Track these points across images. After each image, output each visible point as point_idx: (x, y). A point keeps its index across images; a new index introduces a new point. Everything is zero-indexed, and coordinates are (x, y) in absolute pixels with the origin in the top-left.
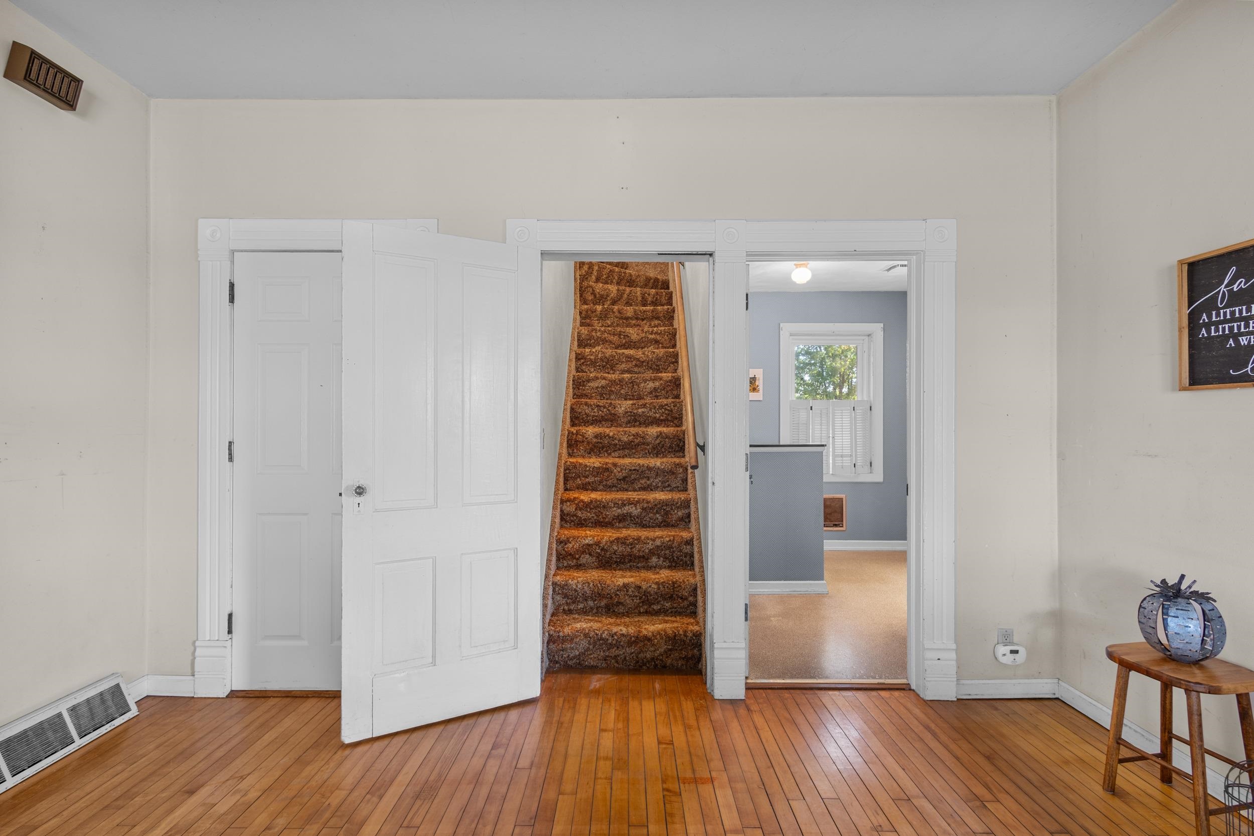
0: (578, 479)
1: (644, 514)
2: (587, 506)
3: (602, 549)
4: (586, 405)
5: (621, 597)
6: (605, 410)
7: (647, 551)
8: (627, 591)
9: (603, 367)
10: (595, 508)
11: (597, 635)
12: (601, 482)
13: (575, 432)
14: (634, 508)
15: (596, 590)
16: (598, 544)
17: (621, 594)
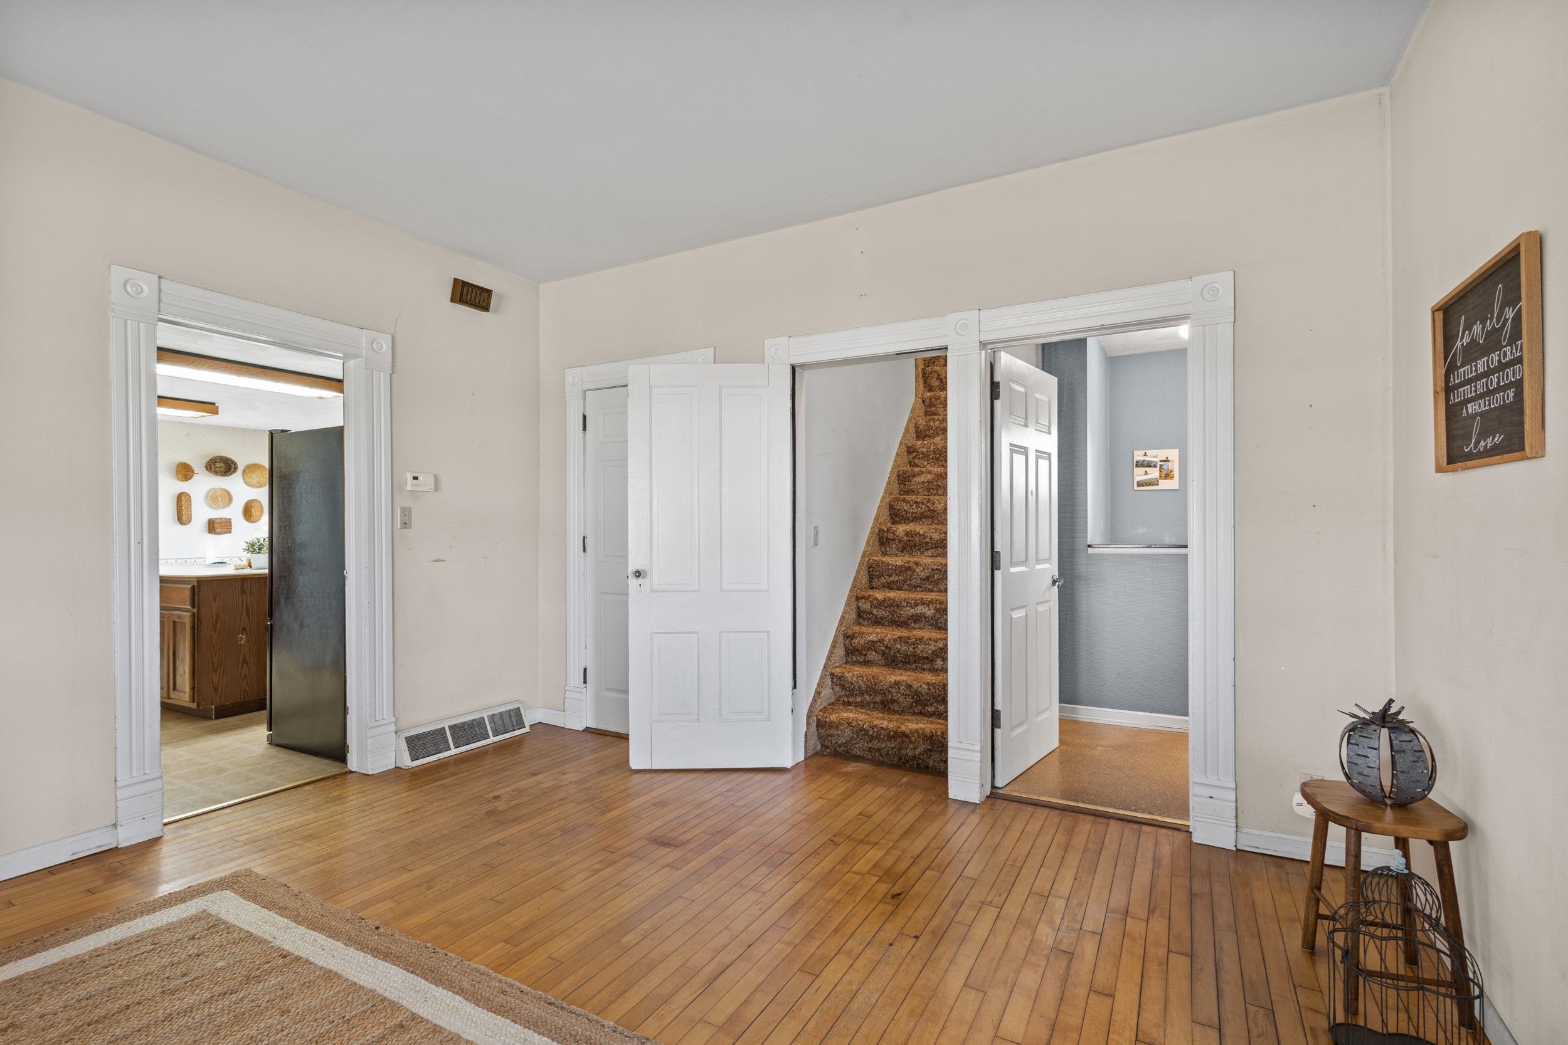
0: (883, 578)
1: (938, 616)
2: (881, 604)
3: (886, 647)
4: (903, 501)
5: (894, 695)
6: (923, 506)
7: (930, 652)
8: (899, 689)
9: (937, 460)
10: (890, 606)
11: (859, 725)
12: (905, 581)
13: (885, 529)
14: (927, 608)
15: (870, 685)
16: (881, 641)
17: (894, 691)
